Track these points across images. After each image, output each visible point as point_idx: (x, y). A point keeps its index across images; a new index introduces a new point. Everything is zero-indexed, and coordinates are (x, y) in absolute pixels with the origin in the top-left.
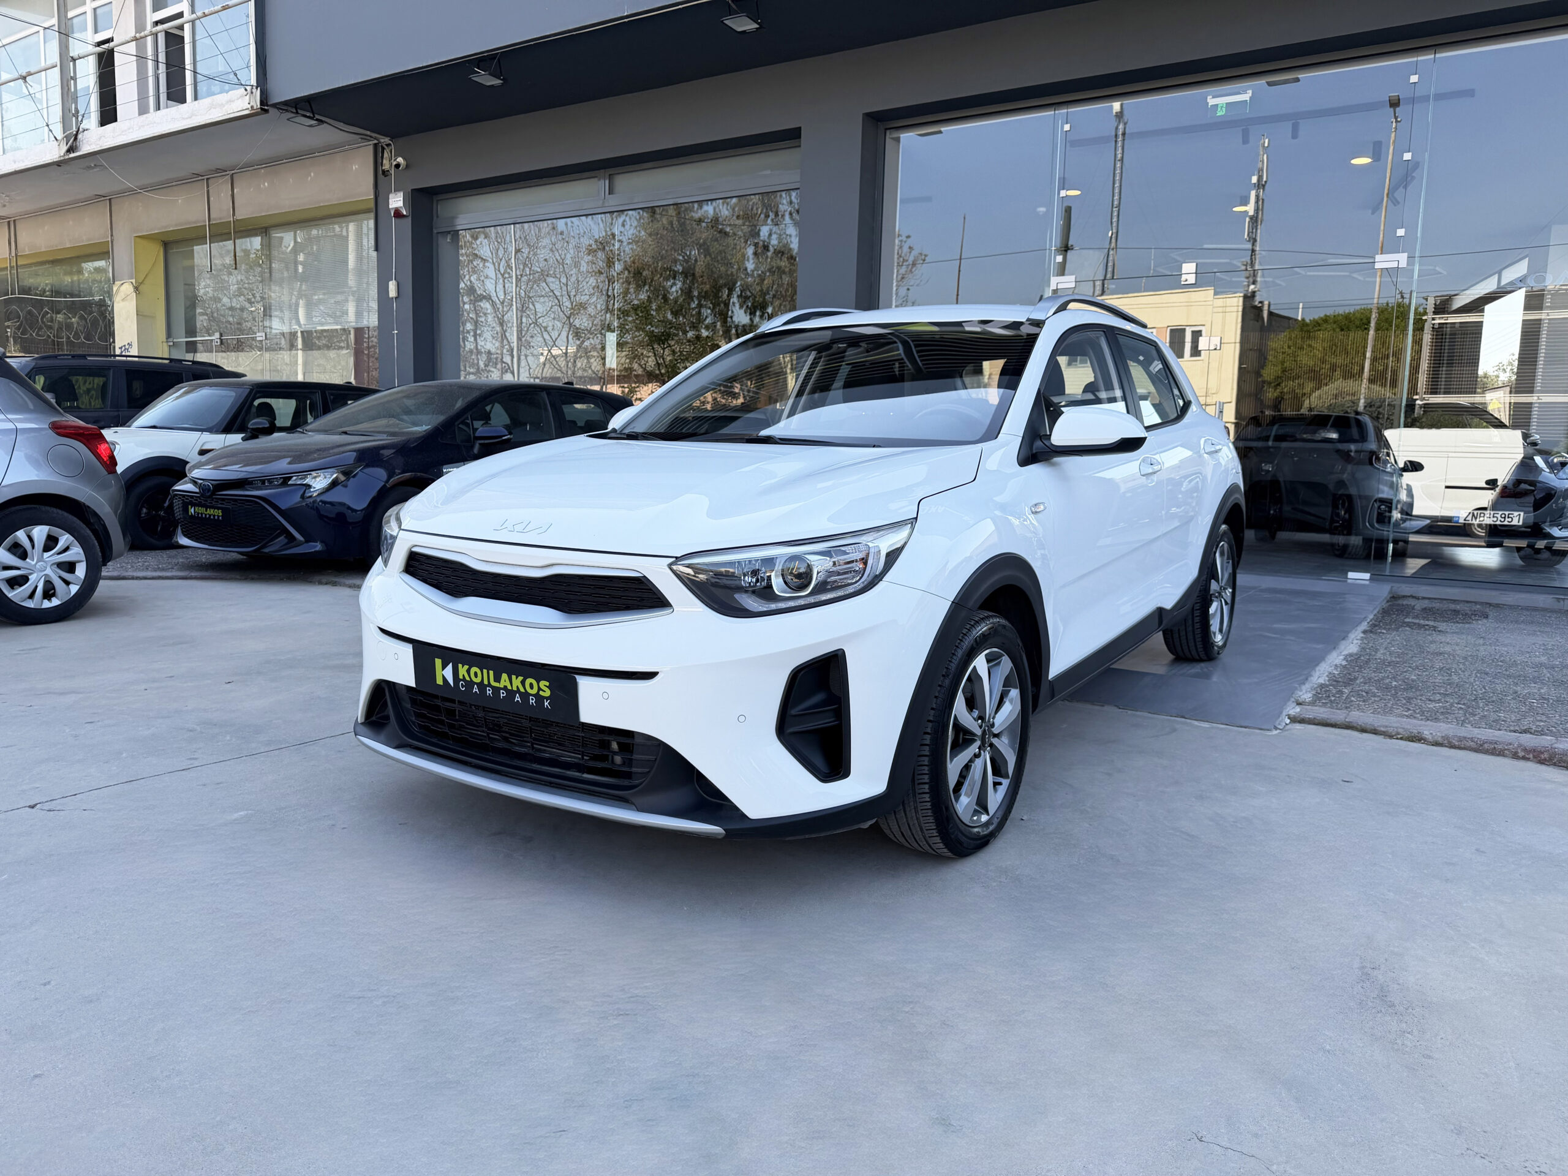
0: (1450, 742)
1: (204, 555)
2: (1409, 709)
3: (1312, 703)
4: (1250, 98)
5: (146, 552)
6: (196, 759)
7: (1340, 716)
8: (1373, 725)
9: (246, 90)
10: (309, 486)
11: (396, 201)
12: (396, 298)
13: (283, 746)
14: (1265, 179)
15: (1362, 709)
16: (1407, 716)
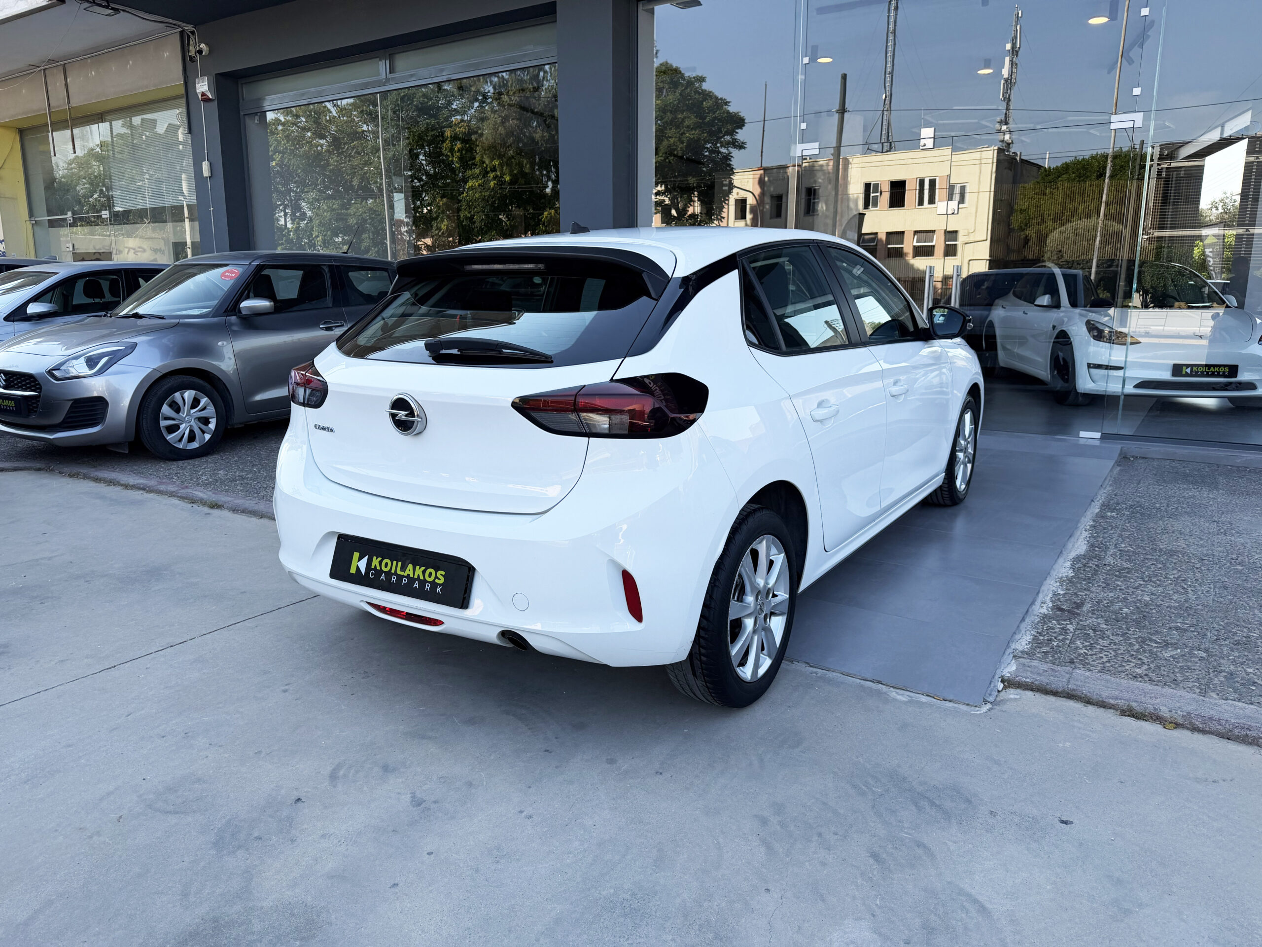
11: (202, 86)
12: (210, 177)
14: (1018, 46)
15: (1089, 664)
16: (1141, 677)
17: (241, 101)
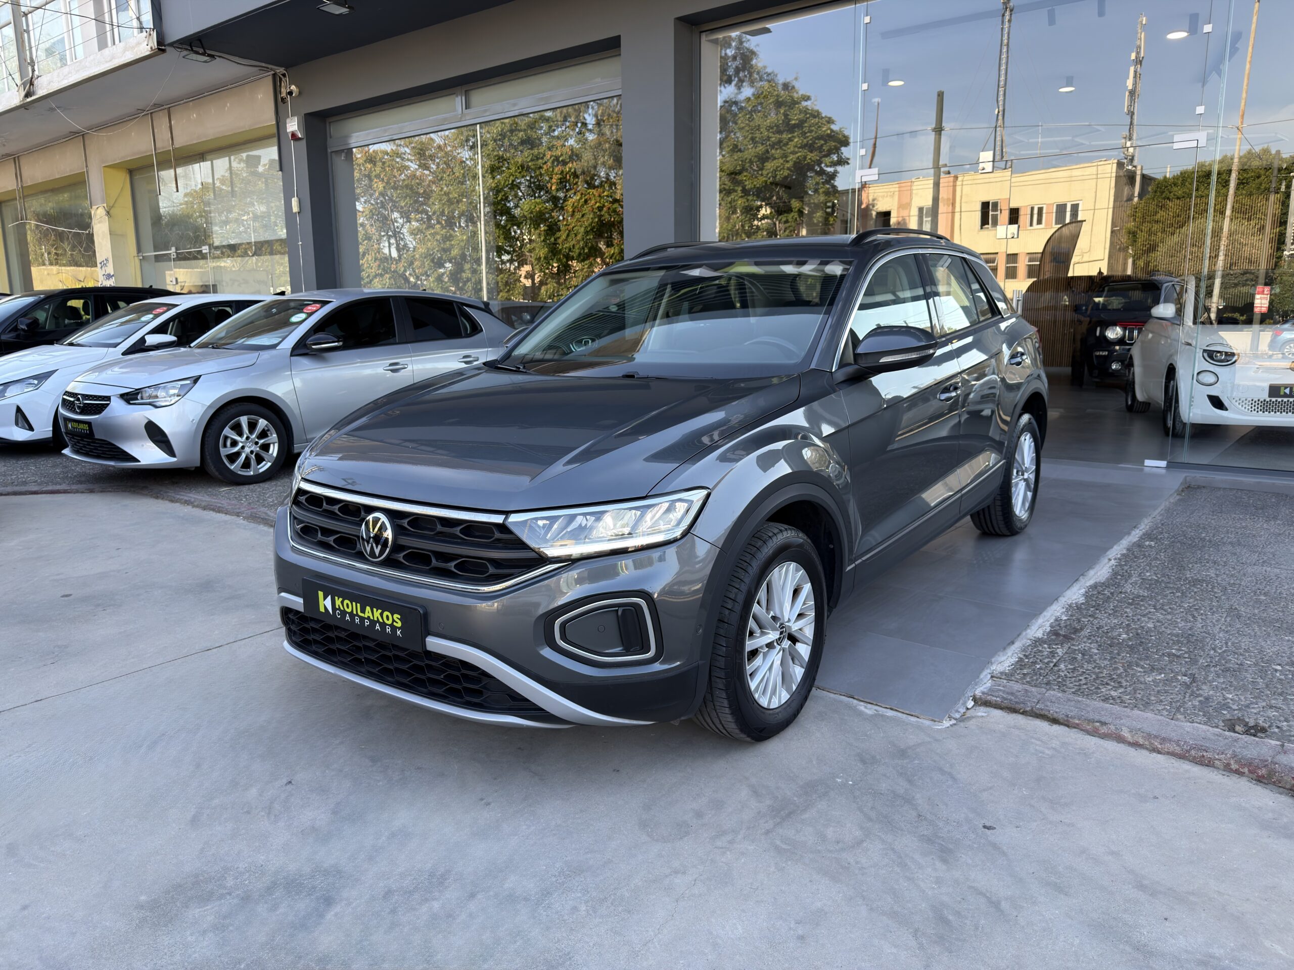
3: (1008, 676)
7: (1033, 698)
9: (146, 33)
11: (293, 126)
12: (298, 213)
14: (1142, 55)
15: (1065, 685)
16: (1113, 699)
17: (328, 138)
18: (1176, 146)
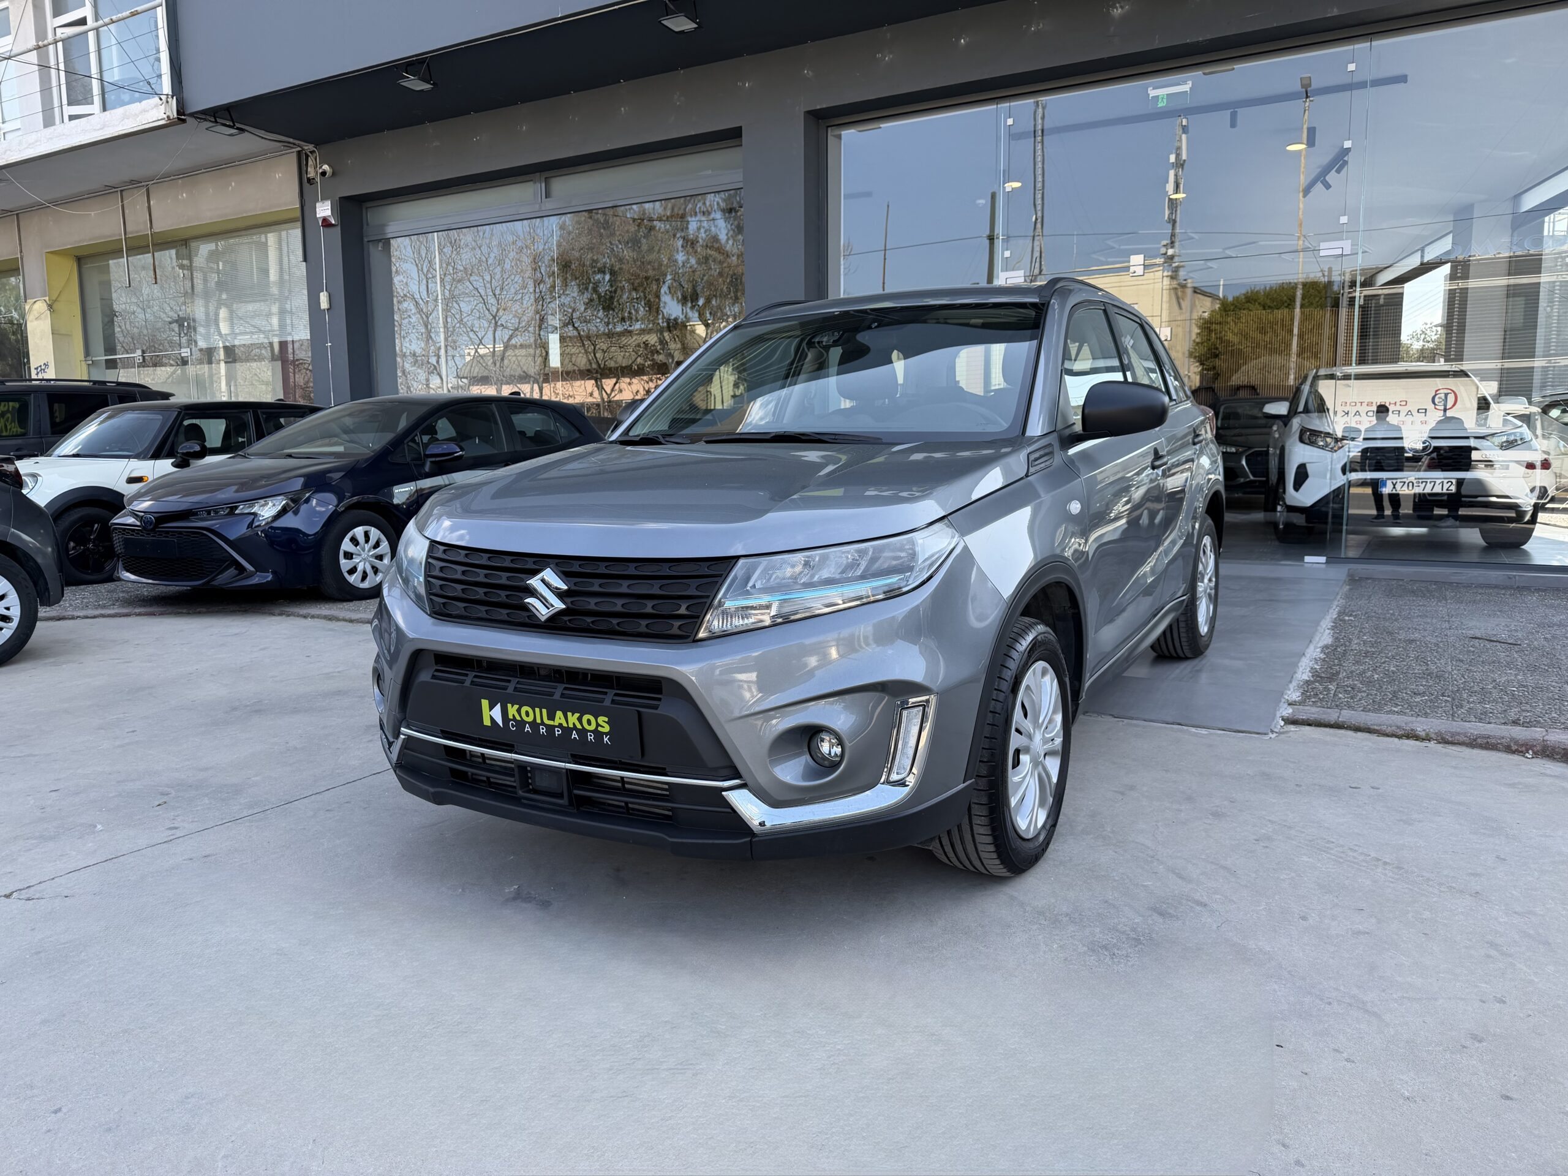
0: (1443, 738)
1: (144, 587)
2: (1397, 704)
3: (1301, 703)
4: (1190, 88)
5: (82, 587)
6: (176, 828)
7: (1333, 716)
8: (1366, 724)
9: (161, 99)
10: (255, 514)
11: (324, 210)
12: (328, 310)
13: (267, 808)
14: (1183, 158)
15: (1352, 707)
16: (1397, 712)
17: (365, 226)
18: (1322, 253)
